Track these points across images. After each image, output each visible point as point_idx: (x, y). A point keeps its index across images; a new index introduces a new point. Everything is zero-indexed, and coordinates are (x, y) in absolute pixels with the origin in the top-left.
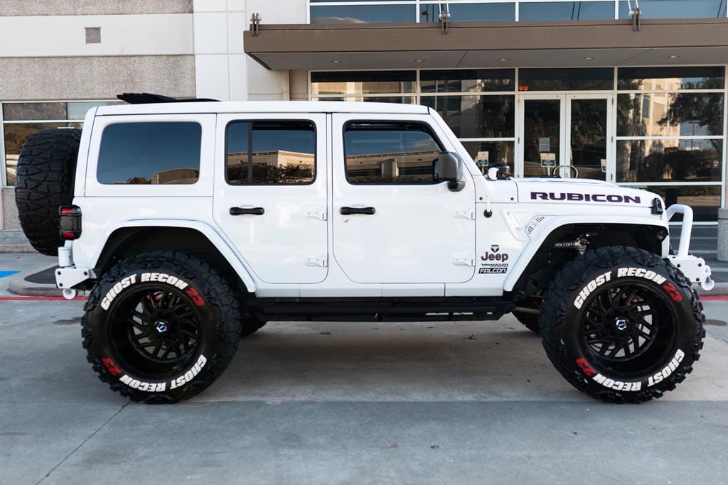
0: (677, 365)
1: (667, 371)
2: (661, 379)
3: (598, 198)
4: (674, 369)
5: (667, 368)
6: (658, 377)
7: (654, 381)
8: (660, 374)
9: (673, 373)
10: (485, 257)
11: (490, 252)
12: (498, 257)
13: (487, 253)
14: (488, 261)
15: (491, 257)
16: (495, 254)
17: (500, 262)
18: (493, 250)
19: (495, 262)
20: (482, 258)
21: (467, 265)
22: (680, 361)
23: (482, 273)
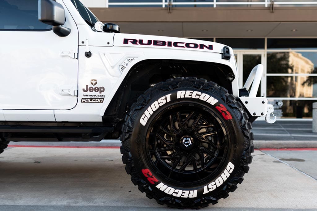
0: (228, 175)
1: (219, 181)
2: (215, 187)
3: (179, 45)
4: (225, 179)
5: (220, 178)
6: (212, 186)
7: (208, 189)
8: (213, 183)
9: (225, 183)
10: (85, 89)
11: (90, 86)
12: (96, 90)
13: (87, 86)
14: (88, 93)
15: (91, 90)
16: (94, 87)
17: (98, 93)
18: (92, 84)
19: (94, 93)
20: (84, 90)
21: (70, 95)
22: (231, 172)
23: (84, 102)
